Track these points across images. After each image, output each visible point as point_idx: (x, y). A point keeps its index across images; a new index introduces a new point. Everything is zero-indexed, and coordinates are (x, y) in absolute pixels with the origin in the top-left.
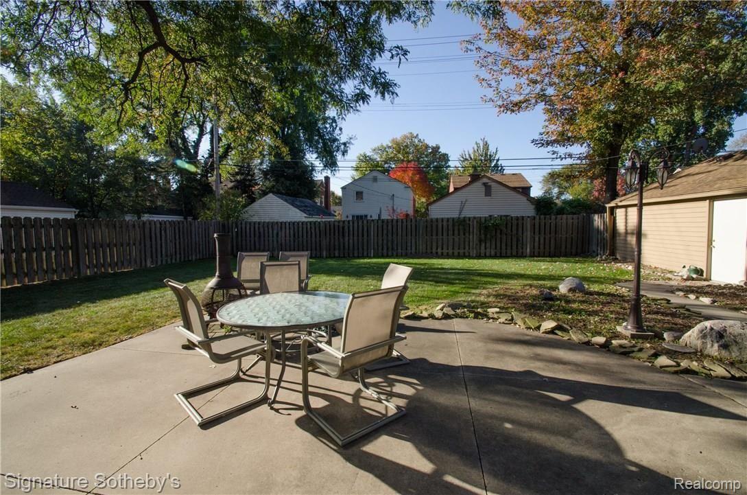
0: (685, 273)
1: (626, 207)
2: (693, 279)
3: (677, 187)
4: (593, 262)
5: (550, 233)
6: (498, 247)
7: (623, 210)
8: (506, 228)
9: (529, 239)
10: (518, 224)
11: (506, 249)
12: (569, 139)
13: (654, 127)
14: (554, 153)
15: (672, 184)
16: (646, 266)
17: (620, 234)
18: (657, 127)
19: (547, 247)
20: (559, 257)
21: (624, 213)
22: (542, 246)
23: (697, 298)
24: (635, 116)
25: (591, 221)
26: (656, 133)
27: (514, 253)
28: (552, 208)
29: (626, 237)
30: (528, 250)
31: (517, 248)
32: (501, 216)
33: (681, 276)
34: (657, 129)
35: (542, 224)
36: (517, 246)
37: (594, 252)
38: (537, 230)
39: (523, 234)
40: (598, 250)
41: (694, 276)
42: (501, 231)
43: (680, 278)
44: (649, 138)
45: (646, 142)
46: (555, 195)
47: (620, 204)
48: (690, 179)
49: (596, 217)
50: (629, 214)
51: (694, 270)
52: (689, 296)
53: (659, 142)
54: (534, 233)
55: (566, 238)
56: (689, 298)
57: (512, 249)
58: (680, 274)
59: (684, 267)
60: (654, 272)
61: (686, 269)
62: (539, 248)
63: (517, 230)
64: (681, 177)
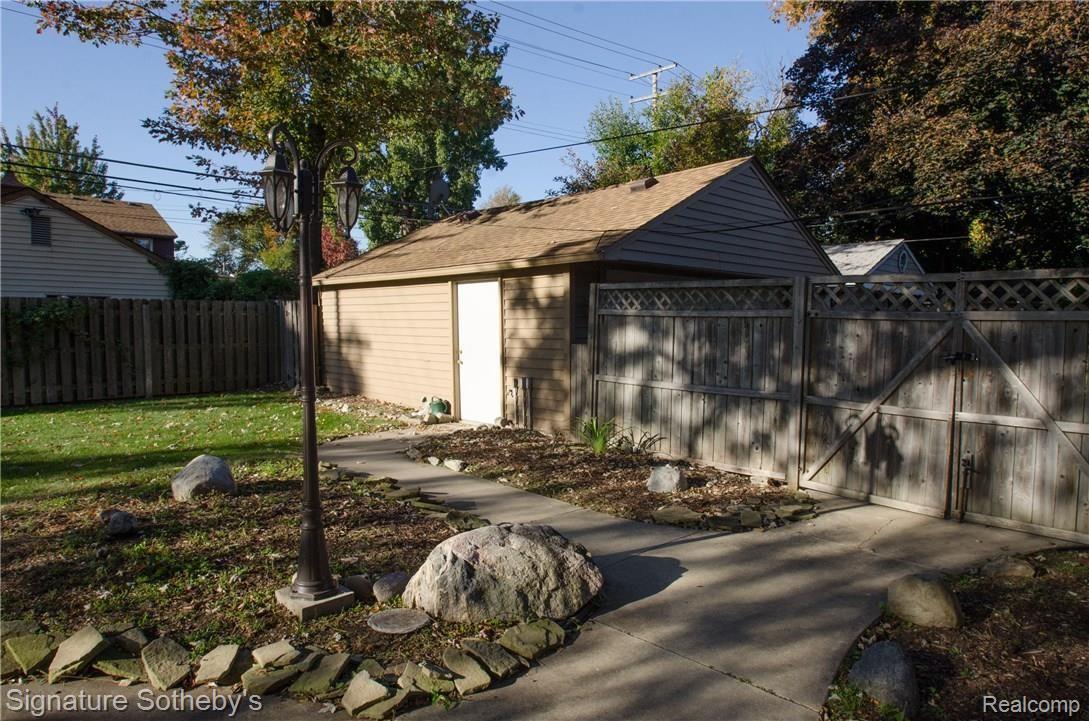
0: (425, 411)
1: (336, 288)
2: (437, 421)
3: (411, 256)
4: (284, 400)
5: (199, 342)
6: (67, 379)
7: (332, 294)
8: (88, 329)
9: (148, 357)
10: (118, 319)
11: (90, 382)
12: (227, 135)
13: (386, 161)
14: (202, 162)
15: (403, 251)
16: (372, 401)
17: (329, 342)
18: (389, 161)
19: (194, 372)
20: (217, 393)
21: (334, 301)
22: (182, 371)
23: (441, 461)
24: (345, 117)
25: (280, 314)
26: (389, 171)
27: (113, 391)
28: (206, 284)
29: (339, 347)
30: (149, 381)
31: (120, 378)
32: (73, 297)
33: (422, 418)
34: (390, 166)
35: (180, 319)
36: (120, 373)
37: (289, 378)
38: (167, 332)
39: (132, 343)
40: (295, 375)
41: (439, 415)
42: (72, 336)
43: (418, 422)
44: (380, 178)
45: (377, 183)
46: (237, 262)
47: (326, 282)
48: (428, 245)
49: (289, 307)
50: (342, 302)
51: (438, 404)
52: (429, 459)
53: (393, 187)
54: (162, 342)
55: (235, 349)
56: (429, 463)
57: (105, 380)
58: (419, 414)
59: (425, 400)
60: (381, 414)
61: (427, 403)
62: (176, 376)
63: (118, 333)
64: (415, 241)
